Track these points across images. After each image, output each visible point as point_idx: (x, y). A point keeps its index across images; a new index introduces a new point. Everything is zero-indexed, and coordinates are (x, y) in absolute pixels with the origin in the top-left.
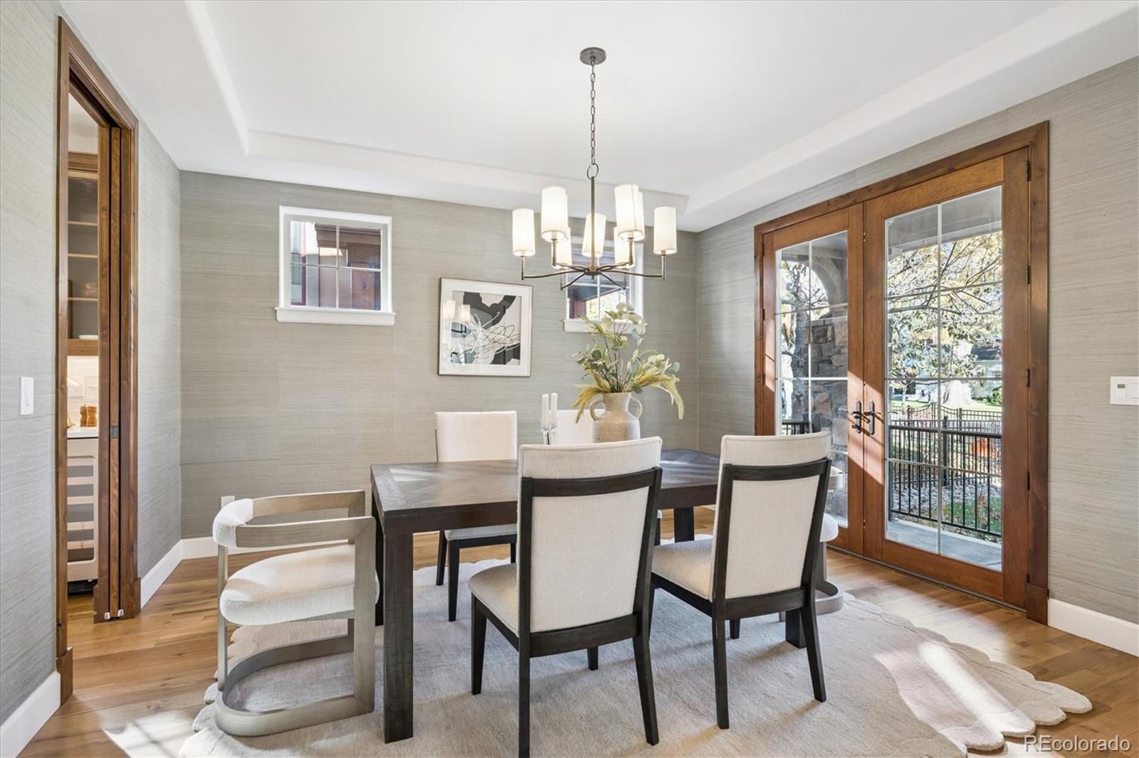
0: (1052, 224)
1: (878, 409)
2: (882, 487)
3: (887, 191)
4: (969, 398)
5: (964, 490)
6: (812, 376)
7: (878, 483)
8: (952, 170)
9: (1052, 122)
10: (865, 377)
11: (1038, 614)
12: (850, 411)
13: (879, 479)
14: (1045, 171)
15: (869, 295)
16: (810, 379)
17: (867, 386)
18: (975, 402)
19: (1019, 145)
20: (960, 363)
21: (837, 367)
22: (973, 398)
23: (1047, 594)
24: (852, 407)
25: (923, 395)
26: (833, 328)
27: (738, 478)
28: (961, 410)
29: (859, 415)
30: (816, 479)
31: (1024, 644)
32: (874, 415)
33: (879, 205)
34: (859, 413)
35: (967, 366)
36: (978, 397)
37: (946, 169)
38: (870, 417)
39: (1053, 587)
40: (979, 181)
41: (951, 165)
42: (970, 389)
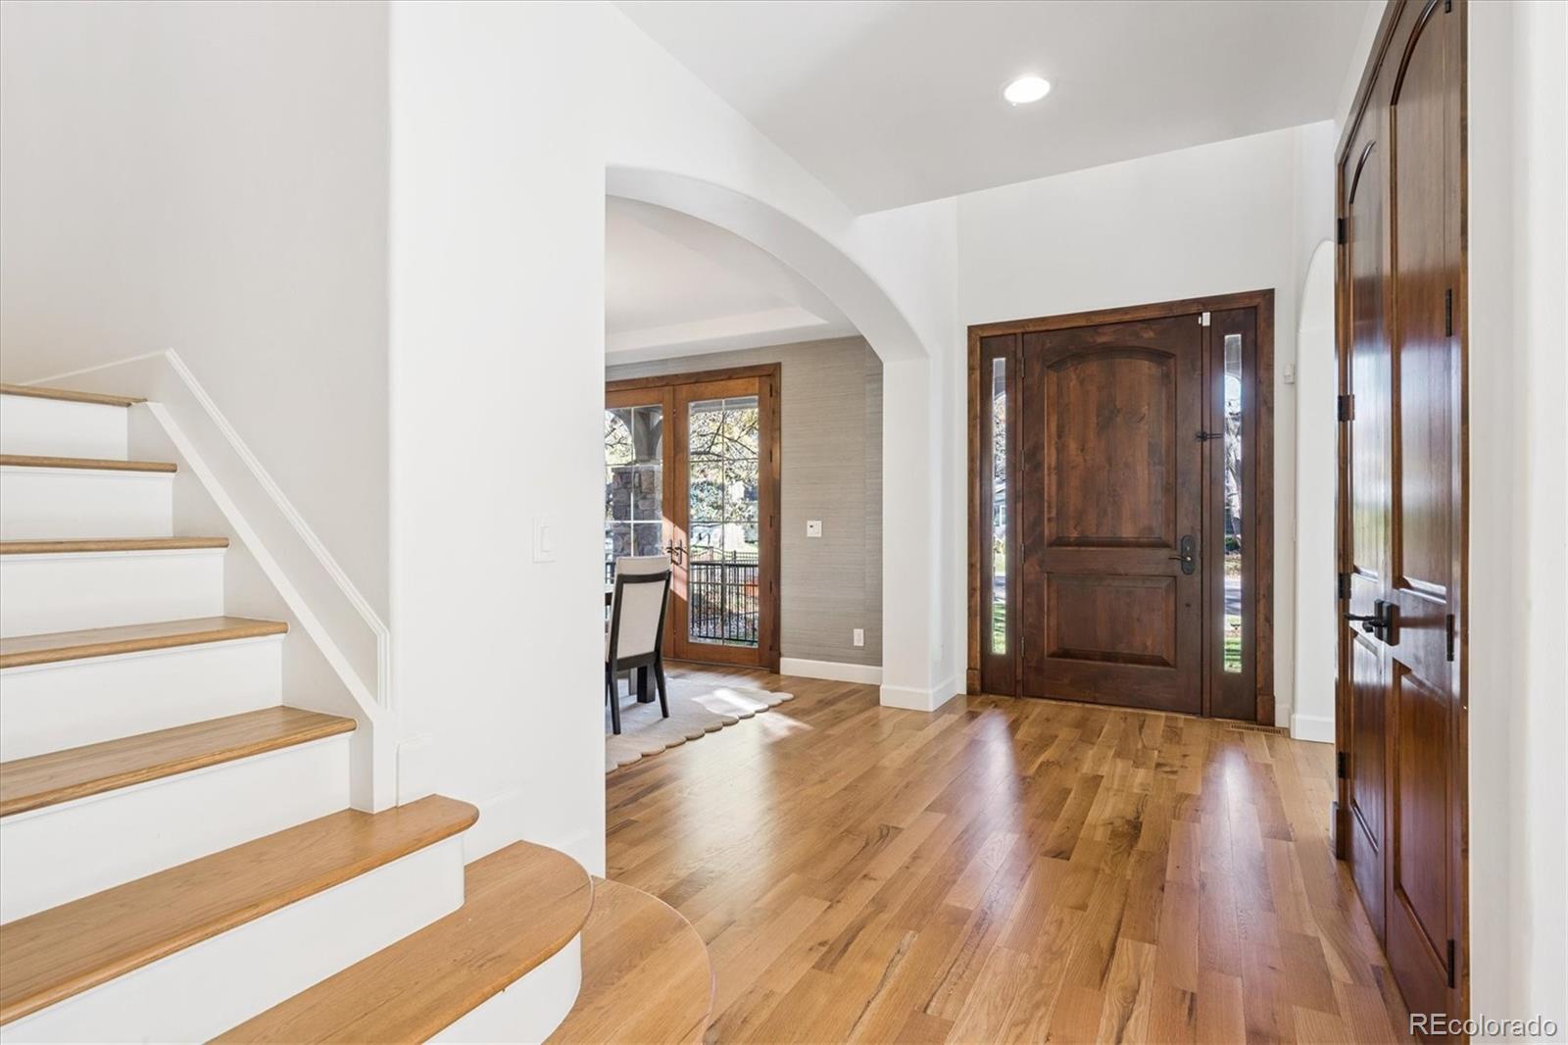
0: (783, 426)
1: (684, 545)
2: (687, 603)
3: (689, 381)
4: (742, 540)
5: (738, 625)
6: (635, 519)
7: (683, 600)
8: (730, 378)
9: (783, 364)
10: (675, 521)
11: (774, 668)
12: (665, 547)
13: (685, 598)
14: (779, 394)
15: (677, 458)
16: (632, 522)
17: (677, 528)
18: (747, 545)
19: (765, 373)
20: (735, 506)
21: (643, 511)
22: (746, 542)
23: (780, 655)
24: (666, 544)
25: (700, 539)
26: (640, 475)
27: (626, 582)
28: (735, 552)
29: (671, 550)
30: (663, 583)
31: (768, 683)
32: (682, 550)
33: (684, 391)
34: (671, 548)
35: (740, 509)
36: (750, 540)
37: (726, 377)
38: (678, 551)
39: (783, 651)
40: (746, 390)
41: (731, 374)
42: (743, 531)
